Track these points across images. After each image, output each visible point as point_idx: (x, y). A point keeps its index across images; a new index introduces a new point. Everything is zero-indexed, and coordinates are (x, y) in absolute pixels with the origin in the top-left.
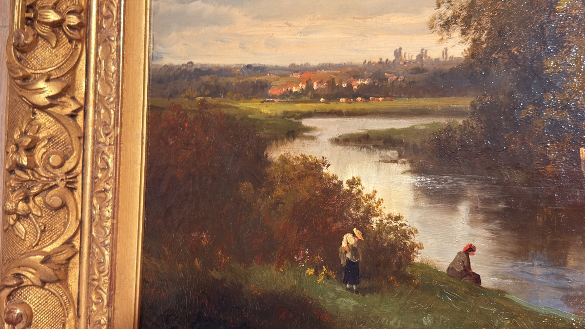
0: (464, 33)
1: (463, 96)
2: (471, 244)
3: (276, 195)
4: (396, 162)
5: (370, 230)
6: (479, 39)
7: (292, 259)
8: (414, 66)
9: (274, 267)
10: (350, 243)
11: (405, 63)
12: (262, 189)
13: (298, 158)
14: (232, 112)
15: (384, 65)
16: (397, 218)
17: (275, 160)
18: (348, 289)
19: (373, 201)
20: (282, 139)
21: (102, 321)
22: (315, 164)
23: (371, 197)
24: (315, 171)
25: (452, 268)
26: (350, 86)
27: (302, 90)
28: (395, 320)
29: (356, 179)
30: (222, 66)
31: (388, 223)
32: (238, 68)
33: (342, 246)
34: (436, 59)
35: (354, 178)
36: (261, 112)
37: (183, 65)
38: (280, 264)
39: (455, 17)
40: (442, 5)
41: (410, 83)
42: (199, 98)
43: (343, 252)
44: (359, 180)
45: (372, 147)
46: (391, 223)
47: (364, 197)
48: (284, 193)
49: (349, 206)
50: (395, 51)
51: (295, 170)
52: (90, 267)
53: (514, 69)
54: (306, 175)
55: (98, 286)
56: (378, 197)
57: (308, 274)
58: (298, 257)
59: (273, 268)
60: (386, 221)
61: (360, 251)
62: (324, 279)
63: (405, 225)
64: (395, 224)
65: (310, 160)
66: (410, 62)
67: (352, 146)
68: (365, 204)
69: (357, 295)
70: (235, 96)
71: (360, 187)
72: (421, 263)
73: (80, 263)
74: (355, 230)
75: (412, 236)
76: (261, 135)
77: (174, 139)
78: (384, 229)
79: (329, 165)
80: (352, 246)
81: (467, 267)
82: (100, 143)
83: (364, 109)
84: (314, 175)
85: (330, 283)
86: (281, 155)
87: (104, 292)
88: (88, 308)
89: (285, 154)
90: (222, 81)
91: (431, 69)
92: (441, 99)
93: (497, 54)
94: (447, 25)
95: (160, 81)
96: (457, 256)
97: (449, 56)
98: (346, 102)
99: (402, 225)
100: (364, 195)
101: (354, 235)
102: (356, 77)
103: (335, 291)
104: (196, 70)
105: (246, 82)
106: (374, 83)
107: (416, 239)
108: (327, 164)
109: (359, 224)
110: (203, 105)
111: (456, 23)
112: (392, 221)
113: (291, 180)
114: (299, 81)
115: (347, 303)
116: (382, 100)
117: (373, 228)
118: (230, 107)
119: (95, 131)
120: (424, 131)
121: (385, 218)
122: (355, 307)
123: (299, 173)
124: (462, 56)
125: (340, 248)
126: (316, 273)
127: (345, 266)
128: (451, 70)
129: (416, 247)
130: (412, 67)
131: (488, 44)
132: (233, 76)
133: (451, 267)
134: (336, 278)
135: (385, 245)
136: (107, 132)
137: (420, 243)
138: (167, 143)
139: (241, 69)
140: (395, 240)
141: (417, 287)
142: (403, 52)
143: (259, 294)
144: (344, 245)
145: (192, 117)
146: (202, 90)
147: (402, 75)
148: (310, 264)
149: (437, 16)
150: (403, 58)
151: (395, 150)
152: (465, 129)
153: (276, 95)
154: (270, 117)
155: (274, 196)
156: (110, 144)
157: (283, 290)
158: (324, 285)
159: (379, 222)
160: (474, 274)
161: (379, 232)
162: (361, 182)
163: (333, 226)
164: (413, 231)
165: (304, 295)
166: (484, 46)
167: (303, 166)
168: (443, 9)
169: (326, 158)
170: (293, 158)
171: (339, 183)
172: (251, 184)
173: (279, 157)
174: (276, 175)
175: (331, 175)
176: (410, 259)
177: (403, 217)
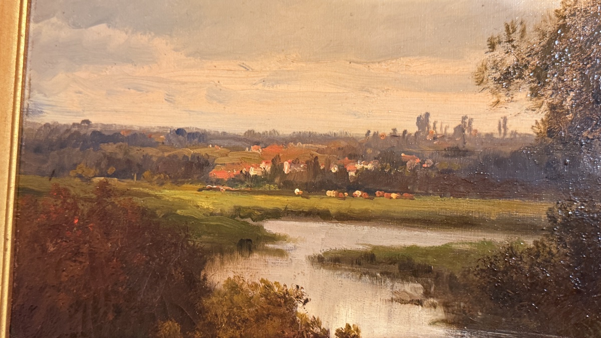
0: (535, 93)
1: (534, 198)
4: (419, 303)
6: (561, 105)
8: (451, 144)
11: (435, 138)
12: (196, 334)
13: (256, 286)
14: (150, 204)
15: (400, 139)
17: (218, 287)
20: (231, 252)
22: (284, 297)
24: (283, 310)
26: (343, 172)
27: (265, 173)
29: (352, 329)
30: (136, 128)
32: (162, 134)
34: (487, 135)
35: (348, 326)
36: (198, 207)
37: (74, 124)
39: (520, 67)
40: (497, 46)
41: (443, 172)
42: (97, 180)
44: (357, 330)
45: (378, 274)
50: (419, 119)
51: (251, 305)
54: (268, 315)
65: (276, 290)
66: (443, 136)
67: (346, 270)
70: (156, 178)
76: (197, 243)
77: (56, 243)
79: (306, 301)
83: (366, 211)
84: (282, 316)
86: (229, 278)
89: (235, 277)
90: (136, 153)
91: (480, 150)
92: (497, 201)
93: (591, 131)
94: (506, 79)
95: (38, 150)
97: (509, 131)
98: (337, 197)
102: (354, 156)
104: (94, 132)
105: (175, 156)
106: (383, 168)
108: (305, 298)
110: (105, 191)
111: (520, 77)
113: (243, 321)
114: (261, 159)
116: (397, 198)
118: (148, 195)
120: (467, 254)
123: (257, 310)
124: (531, 132)
128: (514, 154)
130: (446, 146)
131: (575, 115)
132: (154, 145)
138: (44, 250)
139: (167, 136)
142: (431, 120)
145: (86, 209)
146: (103, 166)
147: (430, 158)
149: (490, 64)
150: (431, 129)
151: (419, 282)
152: (538, 256)
153: (222, 180)
154: (212, 214)
166: (570, 117)
167: (263, 298)
168: (499, 52)
169: (302, 288)
170: (249, 285)
171: (324, 333)
172: (178, 325)
173: (225, 281)
174: (219, 312)
175: (310, 318)
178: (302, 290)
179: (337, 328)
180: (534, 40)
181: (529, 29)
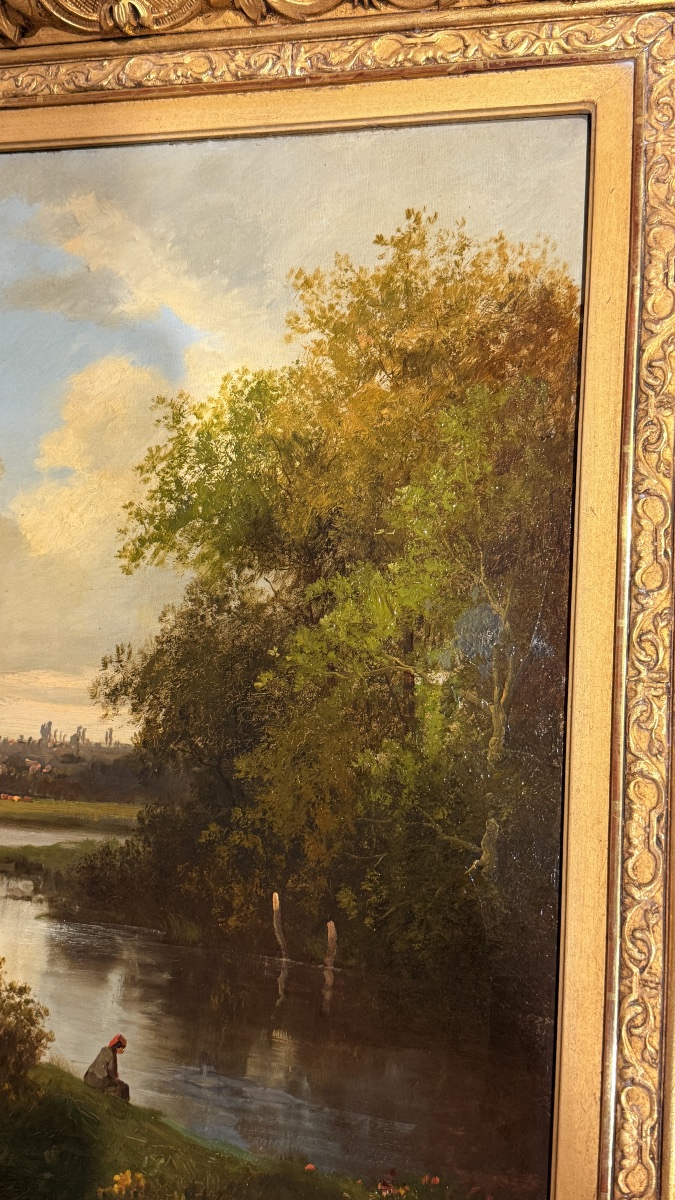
0: (135, 710)
1: (128, 802)
2: (121, 1036)
4: (29, 899)
6: (154, 720)
8: (67, 751)
11: (55, 746)
15: (25, 745)
16: (23, 991)
25: (92, 1073)
31: (8, 997)
34: (97, 744)
39: (125, 684)
40: (109, 665)
41: (59, 776)
46: (13, 998)
50: (43, 727)
53: (196, 769)
60: (5, 994)
63: (32, 1001)
64: (18, 1000)
66: (62, 744)
72: (49, 1064)
78: (3, 1008)
81: (113, 1072)
91: (89, 758)
92: (100, 804)
93: (175, 745)
94: (114, 695)
96: (100, 1053)
97: (113, 741)
99: (27, 1002)
106: (9, 773)
107: (45, 1025)
111: (125, 694)
112: (15, 996)
116: (19, 800)
120: (73, 852)
124: (131, 743)
128: (116, 761)
129: (44, 1037)
130: (63, 753)
131: (165, 729)
133: (90, 1071)
140: (16, 1025)
141: (41, 1102)
142: (53, 728)
147: (49, 763)
149: (102, 681)
150: (52, 737)
151: (30, 880)
152: (128, 854)
160: (121, 1083)
164: (42, 1012)
166: (161, 730)
168: (110, 670)
176: (34, 1056)
177: (30, 989)
180: (137, 660)
181: (134, 652)
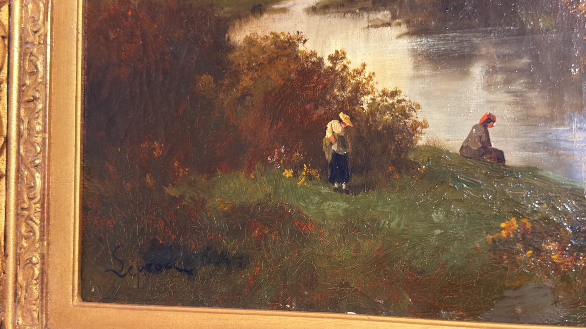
2: (490, 114)
3: (242, 85)
4: (388, 24)
5: (360, 113)
7: (265, 162)
9: (244, 173)
10: (336, 132)
12: (225, 81)
13: (267, 37)
16: (394, 94)
17: (239, 44)
18: (335, 190)
19: (362, 76)
20: (247, 16)
21: (34, 260)
22: (288, 41)
23: (359, 72)
24: (289, 51)
25: (467, 147)
28: (397, 220)
29: (340, 53)
31: (382, 101)
33: (326, 137)
35: (337, 52)
38: (250, 169)
43: (328, 144)
44: (344, 53)
45: (358, 11)
46: (386, 101)
47: (351, 74)
48: (252, 83)
49: (332, 87)
51: (264, 52)
52: (18, 194)
54: (277, 57)
55: (29, 216)
56: (368, 71)
57: (285, 177)
58: (272, 158)
59: (242, 175)
60: (379, 99)
61: (348, 140)
62: (305, 181)
63: (404, 100)
64: (391, 101)
65: (282, 38)
67: (333, 13)
68: (352, 81)
69: (347, 196)
71: (345, 62)
72: (426, 146)
73: (7, 189)
74: (341, 115)
75: (413, 113)
76: (221, 14)
77: (116, 32)
78: (378, 110)
79: (305, 41)
80: (338, 135)
81: (486, 143)
82: (27, 43)
84: (288, 56)
85: (315, 184)
86: (247, 36)
87: (36, 224)
88: (17, 244)
89: (251, 34)
96: (472, 130)
99: (399, 101)
100: (350, 71)
101: (340, 121)
103: (319, 193)
107: (418, 116)
108: (304, 39)
109: (346, 107)
112: (388, 99)
113: (259, 65)
115: (335, 207)
117: (363, 109)
119: (22, 30)
121: (378, 95)
122: (346, 210)
123: (269, 55)
125: (324, 140)
126: (296, 175)
127: (331, 161)
129: (418, 126)
133: (464, 145)
134: (320, 177)
135: (379, 129)
136: (35, 29)
137: (424, 121)
138: (107, 38)
140: (392, 121)
141: (422, 177)
143: (226, 208)
144: (328, 134)
145: (137, 3)
148: (287, 165)
151: (387, 10)
155: (240, 87)
156: (39, 43)
157: (256, 200)
158: (305, 188)
159: (370, 101)
160: (496, 150)
161: (372, 113)
162: (346, 56)
163: (314, 114)
164: (414, 107)
165: (282, 204)
167: (273, 46)
169: (301, 32)
170: (262, 39)
171: (319, 61)
172: (211, 77)
173: (244, 39)
174: (241, 62)
175: (309, 52)
176: (412, 142)
177: (400, 92)
178: (302, 34)
179: (329, 55)
